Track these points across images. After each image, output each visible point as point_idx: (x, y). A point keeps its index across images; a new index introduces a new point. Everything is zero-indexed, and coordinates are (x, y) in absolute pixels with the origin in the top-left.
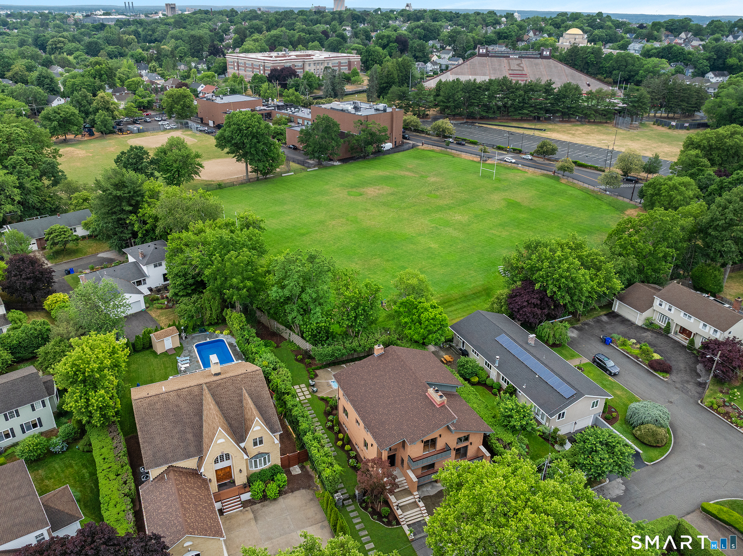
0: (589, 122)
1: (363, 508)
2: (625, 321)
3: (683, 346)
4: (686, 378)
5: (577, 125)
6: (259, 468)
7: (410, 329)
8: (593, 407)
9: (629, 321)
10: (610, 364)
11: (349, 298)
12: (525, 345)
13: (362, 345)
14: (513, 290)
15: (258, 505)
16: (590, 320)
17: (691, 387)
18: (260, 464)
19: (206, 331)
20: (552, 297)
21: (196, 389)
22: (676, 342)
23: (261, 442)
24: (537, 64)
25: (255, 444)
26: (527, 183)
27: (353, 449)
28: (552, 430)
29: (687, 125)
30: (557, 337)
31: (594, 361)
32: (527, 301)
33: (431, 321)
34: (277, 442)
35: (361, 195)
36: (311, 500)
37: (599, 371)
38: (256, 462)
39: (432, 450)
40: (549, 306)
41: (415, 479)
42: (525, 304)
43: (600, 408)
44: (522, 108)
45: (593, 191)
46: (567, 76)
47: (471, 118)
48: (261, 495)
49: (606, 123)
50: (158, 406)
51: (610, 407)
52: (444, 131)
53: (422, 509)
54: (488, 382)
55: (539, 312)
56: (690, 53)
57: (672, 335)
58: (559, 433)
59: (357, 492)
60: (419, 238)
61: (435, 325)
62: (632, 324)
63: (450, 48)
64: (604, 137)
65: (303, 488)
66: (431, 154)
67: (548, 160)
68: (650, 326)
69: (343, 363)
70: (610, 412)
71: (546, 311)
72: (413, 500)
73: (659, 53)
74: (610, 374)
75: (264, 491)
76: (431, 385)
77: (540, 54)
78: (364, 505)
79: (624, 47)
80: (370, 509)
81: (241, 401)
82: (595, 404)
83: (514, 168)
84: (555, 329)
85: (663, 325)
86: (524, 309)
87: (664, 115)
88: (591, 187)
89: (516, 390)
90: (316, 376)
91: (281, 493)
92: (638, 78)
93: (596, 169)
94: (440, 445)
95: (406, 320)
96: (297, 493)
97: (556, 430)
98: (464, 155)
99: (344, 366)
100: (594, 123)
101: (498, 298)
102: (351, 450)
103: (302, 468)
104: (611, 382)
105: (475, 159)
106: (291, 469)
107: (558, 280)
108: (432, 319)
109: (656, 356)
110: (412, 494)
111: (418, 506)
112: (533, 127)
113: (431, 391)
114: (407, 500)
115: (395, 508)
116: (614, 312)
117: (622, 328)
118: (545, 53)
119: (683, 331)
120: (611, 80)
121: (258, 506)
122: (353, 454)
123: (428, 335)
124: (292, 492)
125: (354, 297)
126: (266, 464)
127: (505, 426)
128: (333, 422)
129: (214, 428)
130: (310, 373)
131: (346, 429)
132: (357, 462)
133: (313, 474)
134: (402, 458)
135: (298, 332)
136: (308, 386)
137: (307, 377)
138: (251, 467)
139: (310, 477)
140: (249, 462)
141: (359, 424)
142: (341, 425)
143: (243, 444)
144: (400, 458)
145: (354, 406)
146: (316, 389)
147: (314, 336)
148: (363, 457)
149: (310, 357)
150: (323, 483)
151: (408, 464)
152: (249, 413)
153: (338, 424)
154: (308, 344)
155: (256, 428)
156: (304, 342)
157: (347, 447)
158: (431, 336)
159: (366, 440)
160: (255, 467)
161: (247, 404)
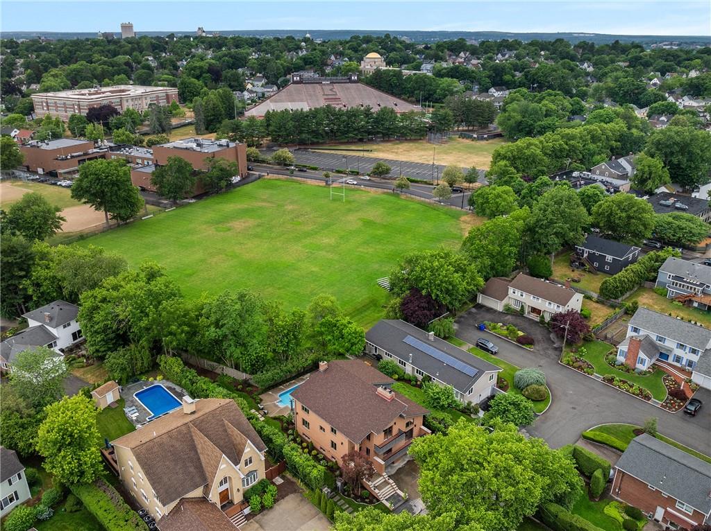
0: (406, 140)
1: (346, 495)
2: (489, 310)
3: (537, 322)
4: (546, 345)
5: (397, 144)
6: (250, 485)
7: (334, 344)
8: (490, 380)
9: (492, 309)
10: (490, 345)
12: (427, 341)
13: (296, 366)
14: (404, 299)
16: (463, 313)
17: (550, 352)
18: (251, 481)
19: (138, 380)
20: (436, 300)
21: (183, 428)
22: (530, 320)
23: (251, 462)
24: (347, 89)
25: (246, 464)
26: (373, 202)
27: (319, 453)
28: (466, 404)
29: (486, 136)
30: (447, 331)
31: (477, 345)
32: (418, 306)
33: (353, 335)
34: (263, 458)
35: (229, 230)
36: (302, 500)
37: (483, 352)
38: (247, 480)
39: (390, 437)
40: (434, 307)
41: (383, 463)
42: (417, 308)
43: (495, 380)
44: (348, 132)
45: (430, 203)
46: (375, 97)
47: (302, 144)
48: (259, 506)
49: (420, 139)
50: (155, 450)
51: (501, 378)
52: (285, 160)
53: (393, 484)
54: (406, 377)
55: (428, 313)
56: (473, 72)
57: (526, 315)
58: (473, 405)
59: (339, 484)
60: (300, 263)
61: (356, 338)
62: (496, 311)
63: (261, 75)
64: (422, 153)
65: (291, 493)
66: (279, 183)
67: (384, 179)
68: (508, 311)
69: (280, 385)
70: (502, 382)
71: (433, 311)
72: (383, 480)
73: (448, 72)
74: (492, 353)
75: (261, 503)
76: (378, 386)
77: (349, 79)
78: (346, 493)
79: (418, 68)
80: (352, 495)
81: (225, 431)
82: (491, 378)
83: (358, 190)
84: (443, 324)
85: (518, 308)
86: (416, 313)
87: (466, 128)
88: (427, 200)
89: (431, 378)
90: (261, 400)
91: (276, 501)
92: (436, 96)
93: (426, 183)
94: (395, 432)
95: (329, 337)
96: (287, 498)
97: (469, 403)
98: (309, 181)
99: (281, 387)
100: (411, 140)
101: (392, 307)
102: (318, 454)
103: (283, 477)
104: (495, 359)
105: (321, 184)
106: (274, 480)
107: (439, 285)
108: (354, 333)
109: (521, 333)
110: (381, 476)
111: (389, 483)
112: (361, 149)
113: (380, 389)
114: (379, 481)
115: (372, 489)
116: (478, 304)
117: (489, 316)
118: (353, 78)
119: (534, 310)
120: (414, 99)
121: (259, 517)
122: (321, 456)
123: (352, 346)
124: (283, 498)
126: (255, 480)
127: (435, 407)
128: (293, 435)
129: (216, 456)
130: (255, 399)
131: (307, 438)
132: (327, 463)
133: (294, 480)
134: (367, 449)
135: (232, 365)
136: (258, 410)
137: (253, 403)
138: (244, 485)
139: (293, 483)
140: (243, 481)
141: (324, 430)
142: (301, 436)
143: (238, 466)
144: (366, 449)
145: (319, 415)
146: (266, 411)
147: (253, 365)
148: (329, 457)
149: (250, 385)
150: (307, 485)
151: (375, 452)
152: (238, 439)
153: (298, 435)
154: (244, 374)
155: (247, 450)
156: (240, 373)
157: (314, 452)
158: (354, 347)
159: (334, 442)
160: (248, 484)
161: (232, 432)
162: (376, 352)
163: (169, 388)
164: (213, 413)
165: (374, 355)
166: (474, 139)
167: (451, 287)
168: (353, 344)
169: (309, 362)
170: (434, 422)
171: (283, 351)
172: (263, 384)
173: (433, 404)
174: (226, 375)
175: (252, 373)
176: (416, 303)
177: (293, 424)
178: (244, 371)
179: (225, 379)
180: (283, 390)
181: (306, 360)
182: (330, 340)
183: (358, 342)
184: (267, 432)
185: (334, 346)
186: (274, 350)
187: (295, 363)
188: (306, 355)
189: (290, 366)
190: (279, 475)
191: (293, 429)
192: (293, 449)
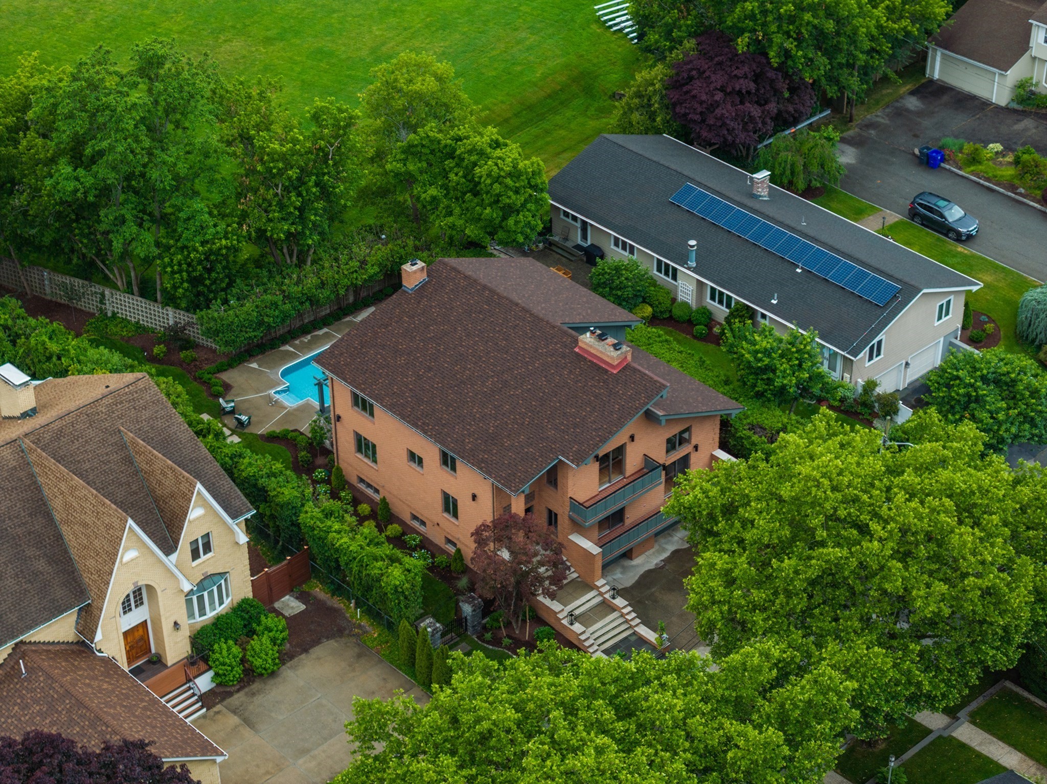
1: (488, 642)
2: (965, 101)
6: (210, 615)
7: (450, 214)
8: (940, 318)
9: (973, 98)
10: (954, 213)
11: (283, 157)
12: (746, 200)
13: (331, 281)
14: (677, 66)
15: (236, 696)
16: (879, 115)
18: (212, 603)
20: (781, 67)
21: (6, 452)
23: (207, 548)
25: (195, 555)
27: (407, 529)
28: (860, 390)
30: (815, 169)
31: (914, 214)
32: (722, 89)
33: (509, 181)
34: (243, 539)
36: (359, 656)
37: (930, 236)
38: (201, 599)
39: (616, 479)
40: (777, 92)
41: (595, 550)
42: (719, 96)
43: (955, 319)
48: (238, 670)
51: (977, 314)
53: (625, 611)
54: (677, 312)
55: (756, 111)
58: (879, 390)
59: (467, 609)
61: (517, 192)
62: (985, 104)
65: (328, 638)
69: (284, 342)
70: (979, 325)
71: (773, 107)
72: (599, 599)
74: (960, 238)
75: (243, 661)
76: (582, 329)
78: (488, 636)
80: (507, 641)
81: (130, 460)
82: (944, 310)
84: (805, 149)
86: (718, 112)
89: (755, 311)
90: (227, 387)
91: (285, 658)
94: (633, 462)
95: (433, 191)
96: (317, 651)
97: (870, 386)
99: (288, 348)
101: (639, 95)
102: (404, 534)
103: (303, 597)
104: (965, 256)
106: (277, 605)
107: (793, 19)
108: (510, 175)
110: (590, 587)
111: (613, 609)
113: (587, 339)
114: (586, 601)
115: (565, 622)
116: (931, 81)
117: (961, 121)
121: (238, 699)
122: (413, 540)
123: (504, 218)
124: (306, 650)
125: (294, 152)
126: (221, 603)
127: (759, 395)
128: (328, 482)
129: (109, 527)
130: (207, 384)
131: (370, 492)
132: (433, 557)
133: (336, 602)
134: (550, 512)
135: (129, 284)
136: (220, 413)
137: (204, 394)
138: (191, 615)
139: (333, 612)
140: (189, 602)
141: (420, 461)
142: (352, 487)
143: (174, 557)
144: (545, 515)
145: (403, 417)
146: (244, 418)
147: (195, 281)
148: (439, 540)
149: (188, 344)
150: (374, 614)
151: (572, 520)
152: (169, 482)
153: (345, 483)
154: (170, 311)
155: (195, 513)
156: (156, 308)
157: (393, 529)
158: (511, 221)
159: (452, 493)
160: (202, 612)
161: (149, 462)
162: (585, 237)
164: (88, 412)
165: (578, 247)
167: (830, 26)
168: (509, 211)
169: (372, 270)
170: (755, 438)
171: (289, 235)
172: (230, 336)
173: (754, 386)
174: (114, 314)
175: (193, 307)
176: (718, 79)
177: (327, 452)
178: (170, 300)
179: (113, 329)
180: (293, 356)
181: (363, 263)
182: (434, 198)
183: (523, 205)
184: (251, 471)
185: (451, 219)
186: (261, 233)
187: (327, 274)
188: (361, 250)
189: (311, 281)
190: (290, 591)
191: (330, 466)
192: (328, 514)
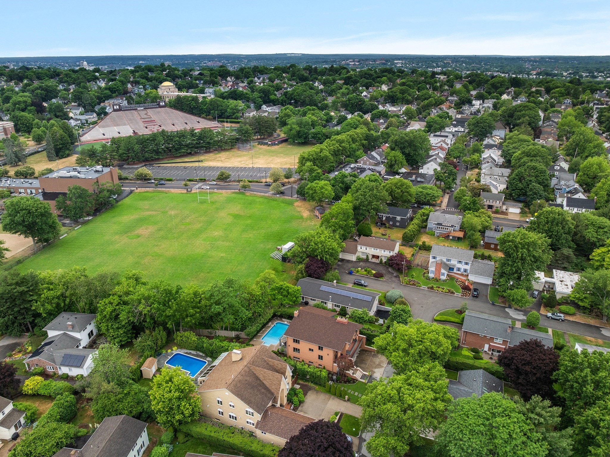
0: (222, 150)
2: (348, 261)
3: (378, 263)
4: (390, 276)
5: (217, 154)
10: (363, 282)
14: (306, 264)
17: (394, 279)
18: (288, 389)
20: (326, 261)
22: (374, 263)
23: (287, 378)
24: (159, 112)
26: (229, 201)
27: (309, 365)
29: (277, 142)
31: (355, 284)
32: (316, 267)
34: (292, 374)
35: (139, 236)
36: (317, 393)
37: (360, 287)
43: (377, 301)
44: (180, 149)
45: (269, 197)
46: (182, 118)
47: (147, 161)
49: (232, 149)
52: (146, 176)
53: (360, 370)
55: (323, 270)
56: (247, 94)
57: (370, 260)
58: (374, 317)
59: (335, 377)
60: (209, 253)
62: (352, 261)
63: (75, 104)
64: (239, 159)
65: (309, 391)
66: (150, 195)
67: (226, 182)
68: (359, 260)
73: (229, 95)
74: (365, 286)
75: (299, 400)
77: (158, 105)
78: (339, 382)
79: (202, 91)
80: (343, 382)
83: (213, 193)
84: (334, 275)
85: (365, 257)
86: (316, 271)
88: (263, 194)
92: (227, 114)
93: (257, 182)
96: (309, 393)
98: (173, 190)
99: (260, 334)
100: (225, 150)
101: (299, 271)
103: (298, 384)
104: (368, 289)
105: (183, 192)
109: (374, 272)
111: (358, 370)
112: (193, 160)
113: (339, 319)
114: (352, 370)
115: (352, 375)
116: (341, 259)
117: (350, 265)
118: (161, 104)
119: (374, 256)
120: (211, 117)
121: (300, 408)
124: (306, 395)
131: (297, 359)
133: (307, 383)
135: (222, 328)
139: (306, 385)
141: (312, 350)
149: (241, 338)
150: (316, 383)
152: (279, 366)
155: (287, 371)
156: (230, 332)
159: (321, 355)
162: (303, 300)
163: (186, 353)
165: (302, 302)
166: (269, 145)
167: (334, 252)
172: (252, 334)
174: (221, 335)
175: (241, 330)
176: (315, 265)
177: (286, 352)
178: (234, 330)
180: (262, 336)
190: (296, 383)
